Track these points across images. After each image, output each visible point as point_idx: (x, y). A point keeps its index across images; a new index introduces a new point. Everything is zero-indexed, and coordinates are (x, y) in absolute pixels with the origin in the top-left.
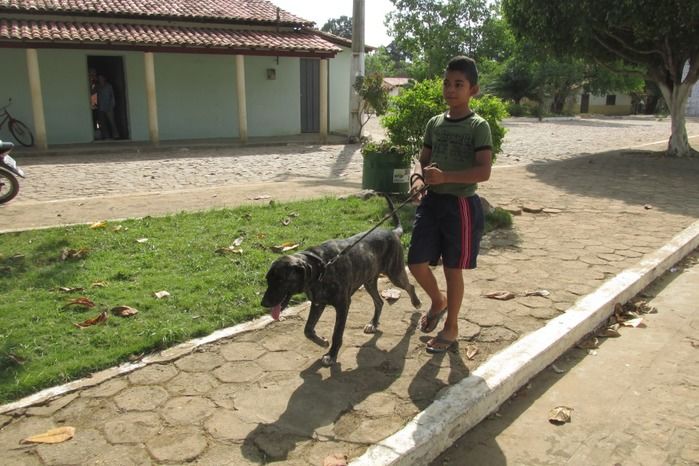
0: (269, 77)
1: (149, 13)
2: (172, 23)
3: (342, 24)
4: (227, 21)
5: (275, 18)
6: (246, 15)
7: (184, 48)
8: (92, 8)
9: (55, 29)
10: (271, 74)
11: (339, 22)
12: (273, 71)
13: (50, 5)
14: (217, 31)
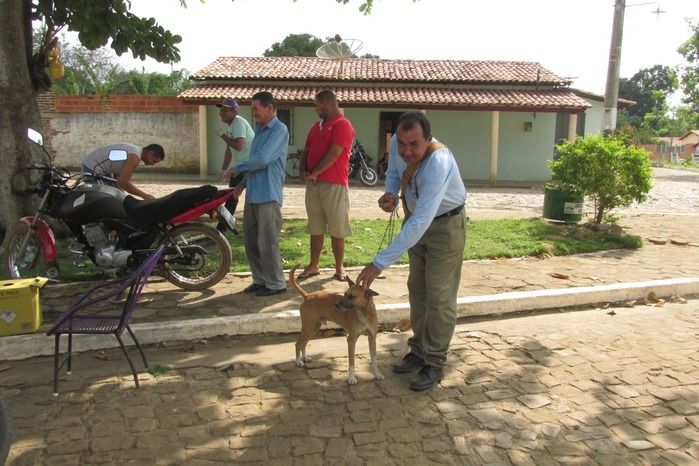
0: (526, 130)
1: (429, 78)
2: (447, 86)
3: (656, 73)
4: (491, 83)
5: (536, 79)
6: (509, 78)
7: (451, 106)
8: (388, 76)
9: (359, 93)
10: (528, 126)
11: (652, 71)
12: (530, 124)
13: (359, 75)
14: (480, 92)
